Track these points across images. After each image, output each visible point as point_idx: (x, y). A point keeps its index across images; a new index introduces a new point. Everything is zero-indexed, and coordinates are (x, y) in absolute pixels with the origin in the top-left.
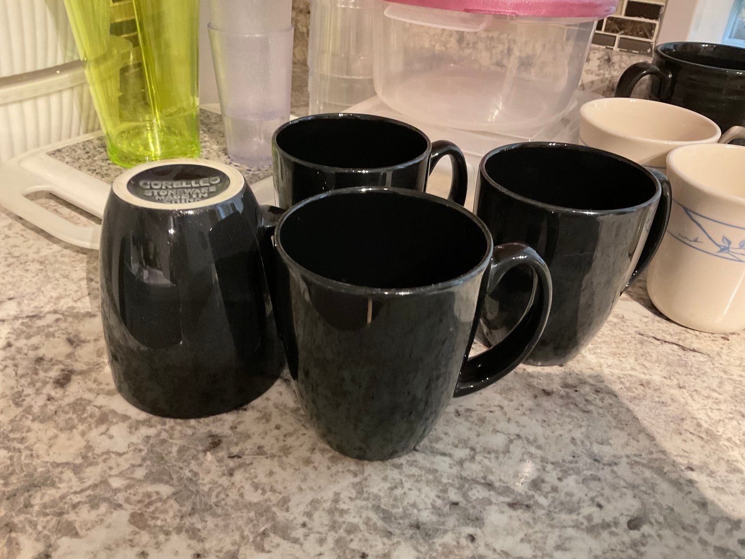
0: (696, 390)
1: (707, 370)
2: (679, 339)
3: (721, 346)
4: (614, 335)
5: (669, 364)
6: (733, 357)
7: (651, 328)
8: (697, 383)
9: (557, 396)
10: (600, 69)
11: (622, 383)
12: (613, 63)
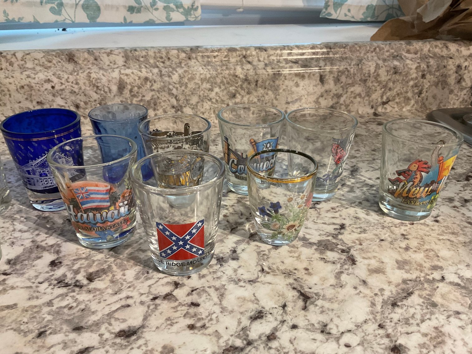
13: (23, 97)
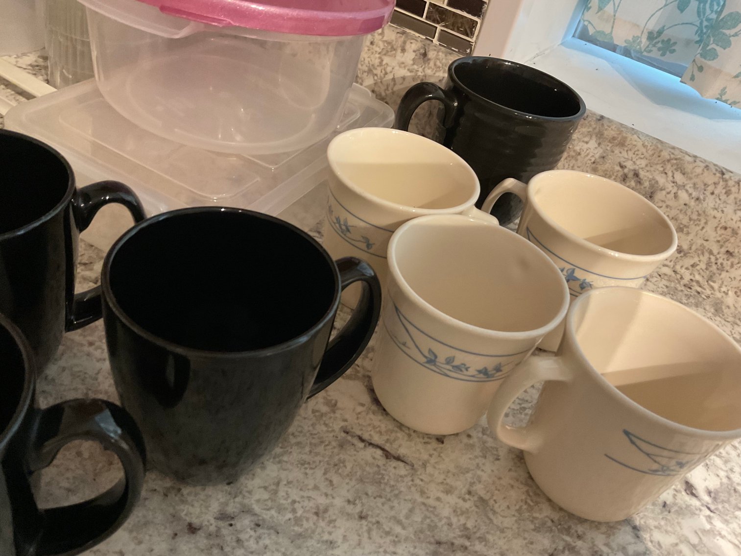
0: (378, 522)
1: (402, 489)
2: (387, 441)
3: (432, 452)
4: (315, 432)
5: (361, 480)
6: (439, 469)
7: (361, 421)
8: (383, 510)
9: (203, 535)
10: (414, 64)
11: (294, 511)
12: (429, 59)
13: (715, 237)
